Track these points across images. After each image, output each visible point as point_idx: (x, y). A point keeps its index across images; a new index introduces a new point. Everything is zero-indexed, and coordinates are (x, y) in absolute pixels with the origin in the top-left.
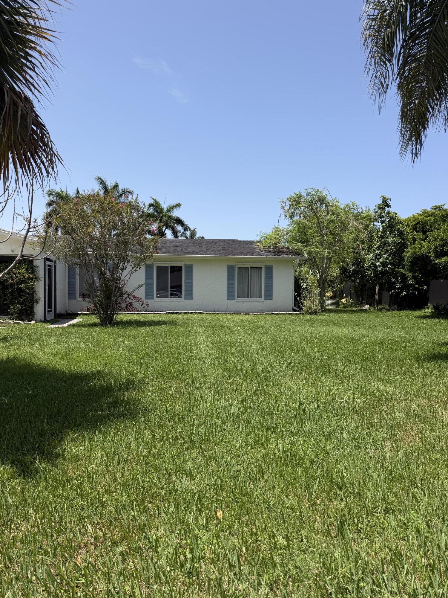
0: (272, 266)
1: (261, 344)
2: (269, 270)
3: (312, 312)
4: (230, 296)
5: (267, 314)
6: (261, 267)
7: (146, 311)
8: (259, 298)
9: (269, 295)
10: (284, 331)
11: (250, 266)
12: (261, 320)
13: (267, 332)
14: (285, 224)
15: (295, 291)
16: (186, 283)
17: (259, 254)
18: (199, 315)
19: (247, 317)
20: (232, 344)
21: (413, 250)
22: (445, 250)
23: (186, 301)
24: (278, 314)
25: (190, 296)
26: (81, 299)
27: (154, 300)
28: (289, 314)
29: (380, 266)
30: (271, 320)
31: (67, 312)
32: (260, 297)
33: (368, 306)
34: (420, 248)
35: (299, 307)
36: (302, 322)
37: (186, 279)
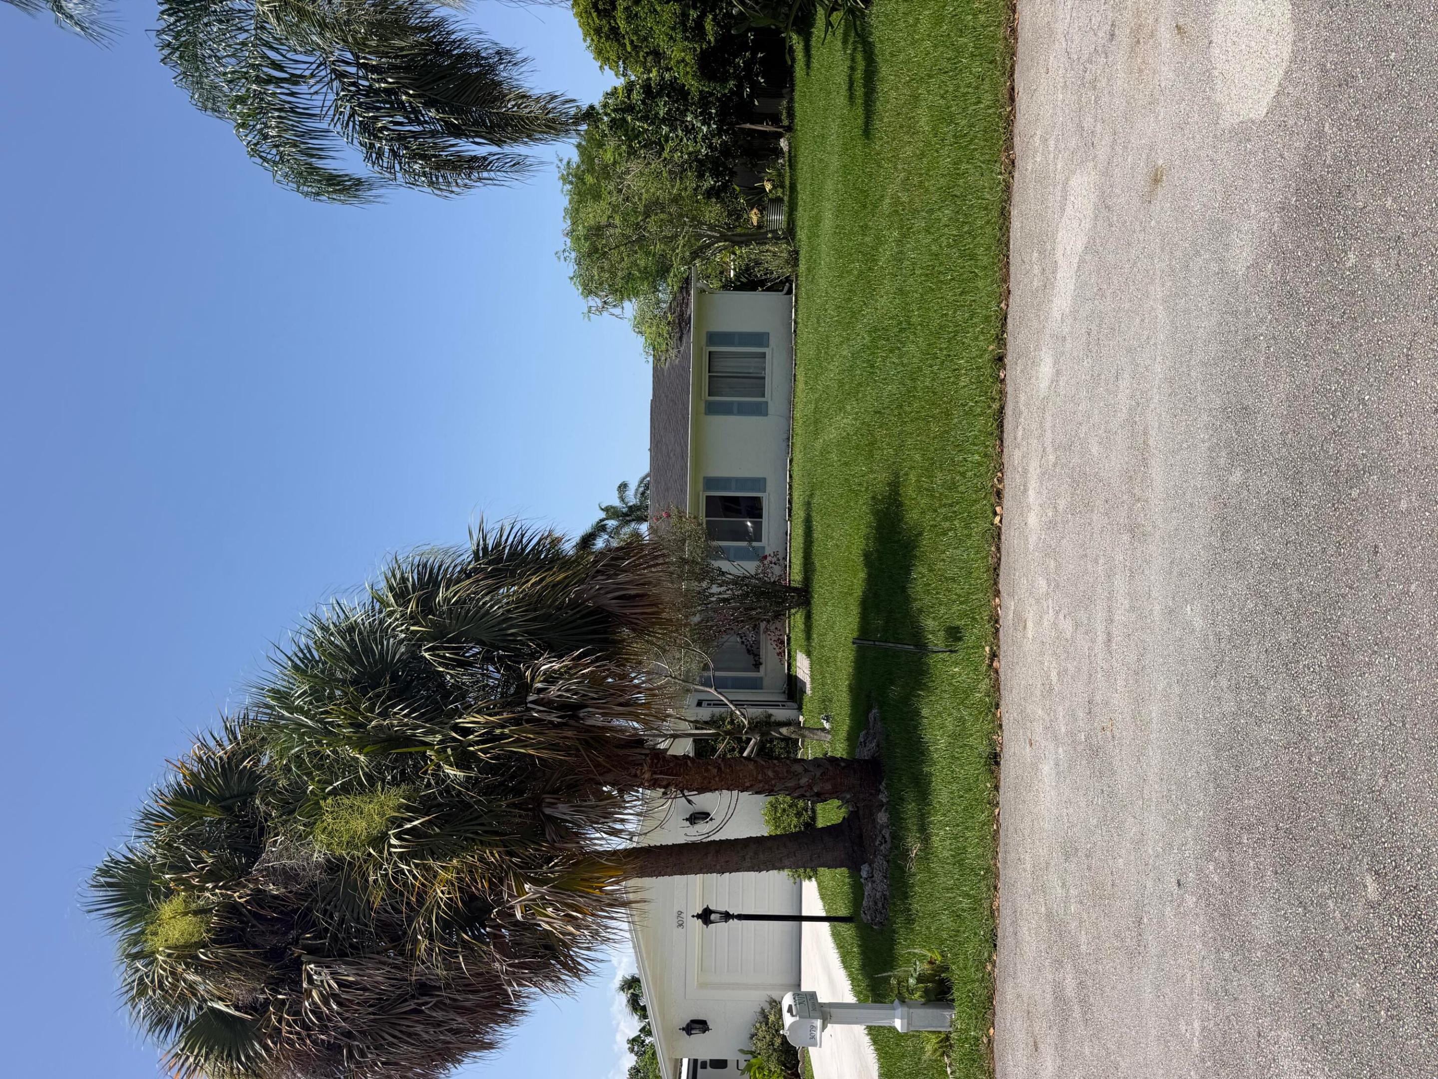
0: (708, 333)
1: (842, 343)
2: (714, 338)
3: (794, 258)
4: (760, 410)
5: (796, 342)
6: (710, 352)
7: (785, 559)
8: (765, 357)
9: (760, 339)
10: (826, 310)
11: (707, 374)
12: (806, 350)
13: (827, 336)
14: (630, 308)
15: (754, 289)
16: (737, 490)
17: (685, 357)
18: (794, 463)
19: (801, 378)
20: (841, 384)
21: (690, 76)
22: (693, 25)
23: (768, 489)
24: (795, 323)
25: (759, 483)
26: (762, 668)
27: (766, 546)
28: (796, 301)
29: (709, 126)
30: (805, 333)
31: (784, 692)
32: (763, 356)
33: (782, 140)
34: (686, 65)
35: (782, 283)
36: (812, 281)
37: (730, 490)
